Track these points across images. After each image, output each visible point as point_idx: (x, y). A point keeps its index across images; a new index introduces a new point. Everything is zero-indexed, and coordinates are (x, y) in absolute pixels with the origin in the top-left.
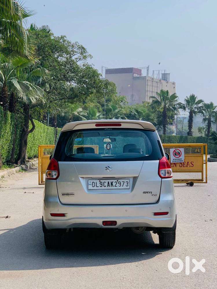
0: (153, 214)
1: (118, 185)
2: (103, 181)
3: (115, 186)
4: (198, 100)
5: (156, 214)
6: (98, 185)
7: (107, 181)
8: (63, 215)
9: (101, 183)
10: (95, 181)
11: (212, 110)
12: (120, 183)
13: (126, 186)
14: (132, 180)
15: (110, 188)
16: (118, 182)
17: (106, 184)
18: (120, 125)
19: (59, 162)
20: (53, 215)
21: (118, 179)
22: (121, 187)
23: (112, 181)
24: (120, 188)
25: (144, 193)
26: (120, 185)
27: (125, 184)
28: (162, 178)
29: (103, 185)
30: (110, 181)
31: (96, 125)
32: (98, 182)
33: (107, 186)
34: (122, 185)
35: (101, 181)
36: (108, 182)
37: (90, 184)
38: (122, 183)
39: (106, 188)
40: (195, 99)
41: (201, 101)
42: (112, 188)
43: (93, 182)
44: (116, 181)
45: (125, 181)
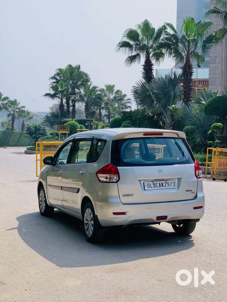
0: (193, 208)
1: (167, 185)
2: (155, 183)
3: (165, 186)
4: (4, 97)
5: (195, 208)
6: (152, 186)
7: (158, 182)
8: (123, 213)
9: (154, 184)
10: (149, 183)
11: (16, 107)
12: (168, 184)
13: (173, 186)
14: (176, 180)
15: (161, 188)
16: (167, 183)
17: (158, 185)
18: (162, 134)
19: (119, 168)
20: (114, 214)
21: (166, 180)
22: (170, 187)
23: (162, 182)
24: (168, 188)
25: (187, 191)
26: (168, 185)
27: (172, 184)
28: (198, 178)
29: (156, 187)
30: (161, 182)
31: (144, 135)
32: (151, 183)
33: (159, 186)
34: (170, 185)
35: (154, 182)
36: (160, 183)
37: (146, 186)
38: (170, 184)
39: (158, 188)
40: (1, 96)
41: (6, 98)
42: (163, 188)
43: (148, 184)
44: (165, 182)
45: (172, 182)
